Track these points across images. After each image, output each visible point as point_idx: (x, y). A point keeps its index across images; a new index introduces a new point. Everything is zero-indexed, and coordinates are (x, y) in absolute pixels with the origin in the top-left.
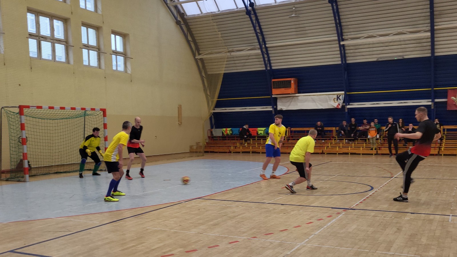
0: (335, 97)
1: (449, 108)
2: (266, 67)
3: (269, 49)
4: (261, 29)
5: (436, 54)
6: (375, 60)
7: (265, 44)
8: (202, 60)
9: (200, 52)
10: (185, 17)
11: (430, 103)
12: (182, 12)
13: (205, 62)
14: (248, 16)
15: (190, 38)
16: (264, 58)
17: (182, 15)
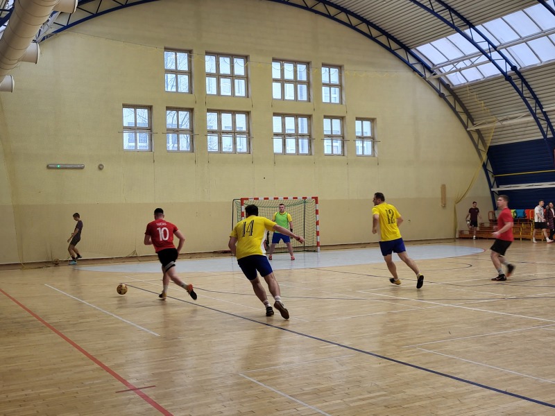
2: (545, 135)
3: (547, 114)
4: (532, 92)
7: (541, 108)
8: (478, 131)
9: (475, 123)
10: (451, 87)
12: (447, 82)
13: (482, 132)
14: (508, 82)
15: (459, 109)
16: (539, 125)
17: (447, 87)
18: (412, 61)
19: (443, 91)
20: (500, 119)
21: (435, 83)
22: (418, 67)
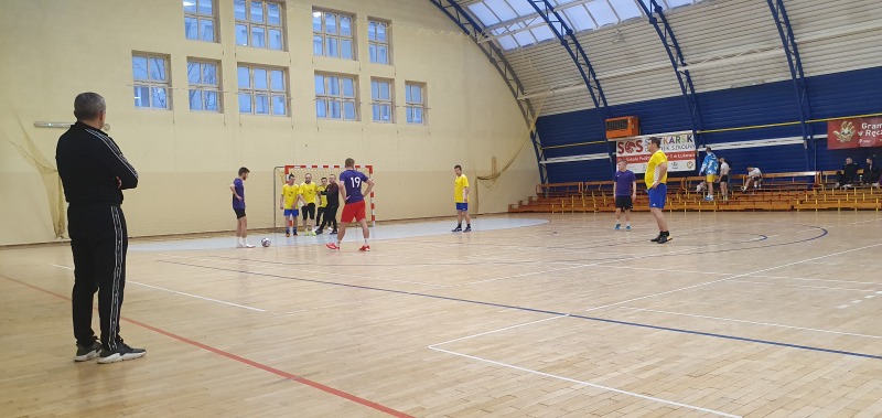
0: (686, 137)
2: (597, 104)
3: (600, 82)
4: (586, 59)
5: (805, 75)
7: (594, 76)
8: (527, 100)
9: (524, 92)
10: (502, 52)
11: (802, 142)
12: (498, 46)
13: (531, 102)
14: (564, 47)
15: (509, 76)
16: (592, 94)
18: (463, 20)
21: (487, 47)
22: (469, 28)
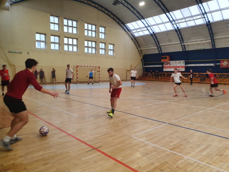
1: (221, 67)
2: (159, 52)
3: (160, 46)
4: (157, 40)
6: (195, 50)
7: (159, 44)
9: (140, 48)
11: (213, 65)
12: (134, 35)
13: (142, 51)
15: (136, 43)
16: (158, 49)
17: (134, 36)
18: (125, 28)
19: (132, 38)
20: (148, 47)
21: (131, 35)
22: (126, 30)
